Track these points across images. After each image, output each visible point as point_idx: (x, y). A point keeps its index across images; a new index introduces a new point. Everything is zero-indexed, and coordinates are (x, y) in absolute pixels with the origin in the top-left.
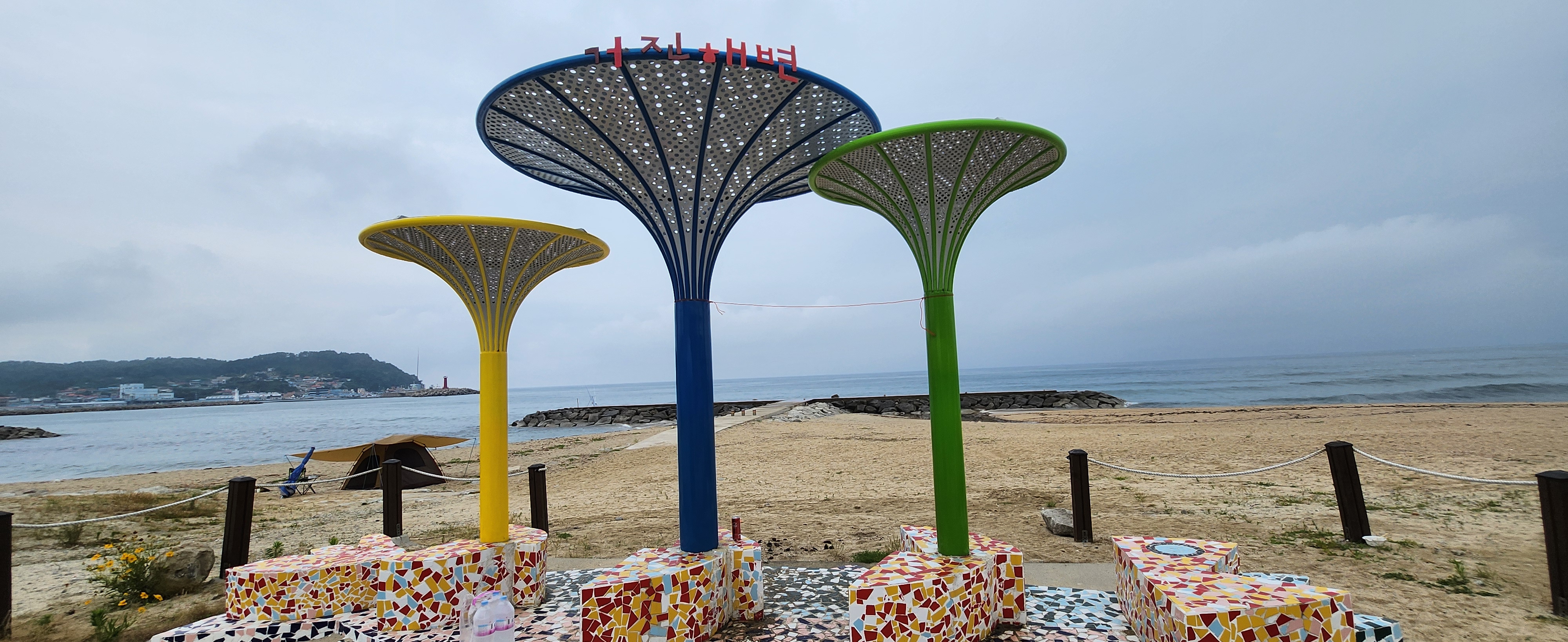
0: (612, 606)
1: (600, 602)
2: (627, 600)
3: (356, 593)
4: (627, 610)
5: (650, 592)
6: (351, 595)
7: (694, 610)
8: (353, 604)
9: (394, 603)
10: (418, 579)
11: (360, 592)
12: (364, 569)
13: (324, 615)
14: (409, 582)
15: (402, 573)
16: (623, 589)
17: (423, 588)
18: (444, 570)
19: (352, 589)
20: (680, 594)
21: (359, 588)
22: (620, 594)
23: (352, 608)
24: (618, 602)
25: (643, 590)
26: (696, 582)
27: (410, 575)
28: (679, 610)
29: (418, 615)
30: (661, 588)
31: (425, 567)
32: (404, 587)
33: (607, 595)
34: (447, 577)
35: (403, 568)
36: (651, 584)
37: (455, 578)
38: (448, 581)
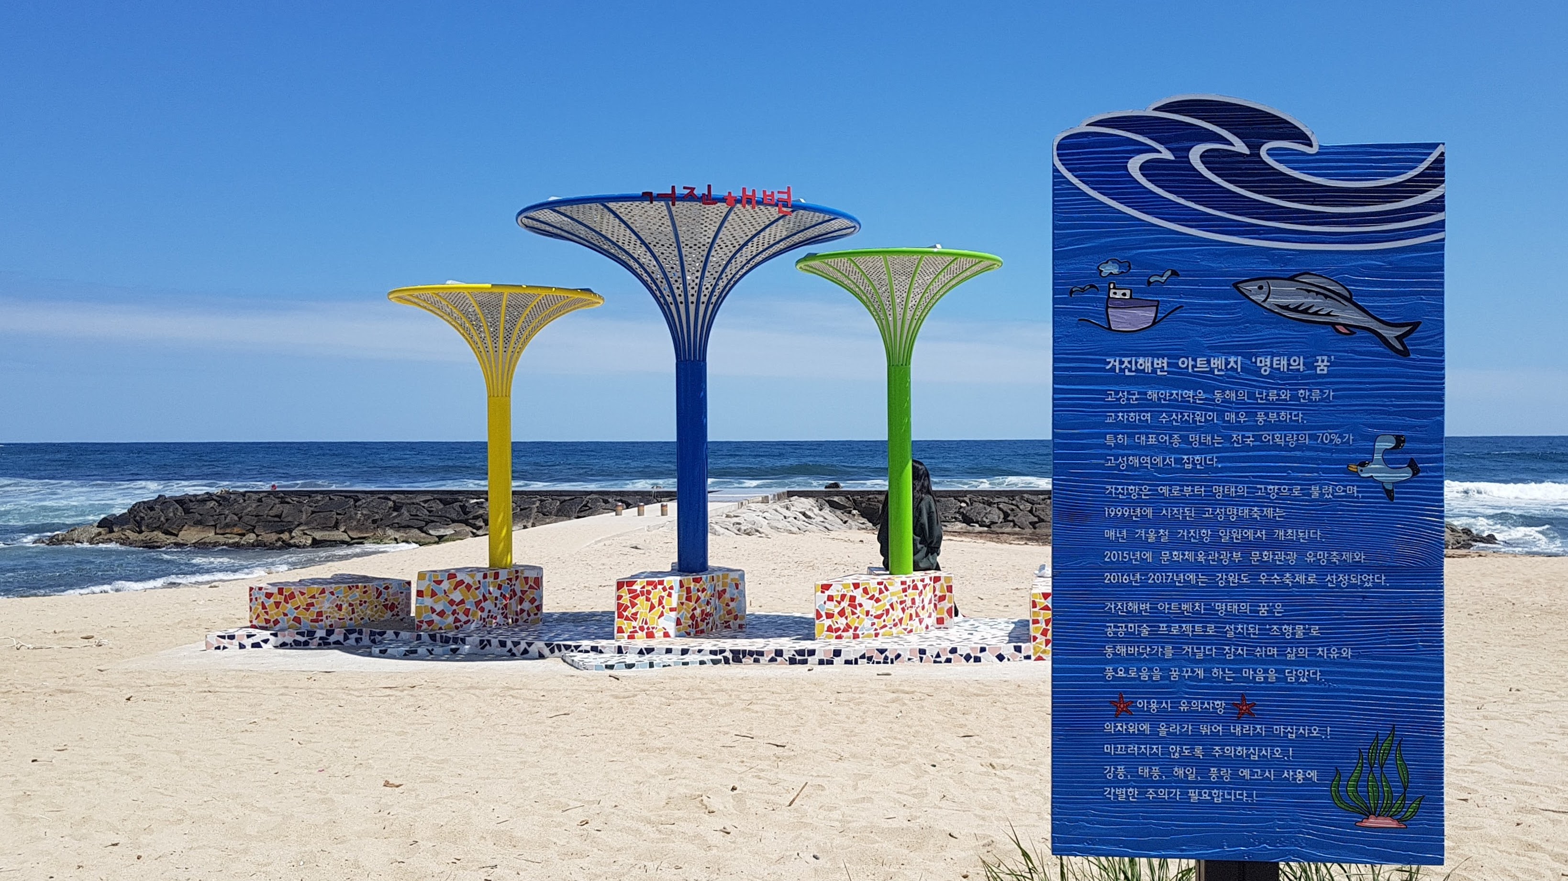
0: (638, 596)
1: (630, 591)
2: (649, 592)
4: (648, 599)
5: (664, 589)
6: (368, 611)
7: (695, 609)
9: (431, 608)
10: (452, 588)
11: (375, 609)
12: (377, 589)
14: (444, 591)
15: (439, 582)
17: (457, 596)
18: (474, 582)
19: (369, 606)
20: (685, 595)
21: (374, 606)
22: (643, 587)
24: (642, 593)
25: (660, 587)
26: (696, 588)
27: (446, 585)
28: (684, 606)
29: (451, 618)
30: (671, 588)
31: (458, 579)
32: (441, 595)
33: (634, 587)
34: (476, 589)
35: (439, 579)
36: (665, 584)
37: (482, 590)
38: (477, 591)
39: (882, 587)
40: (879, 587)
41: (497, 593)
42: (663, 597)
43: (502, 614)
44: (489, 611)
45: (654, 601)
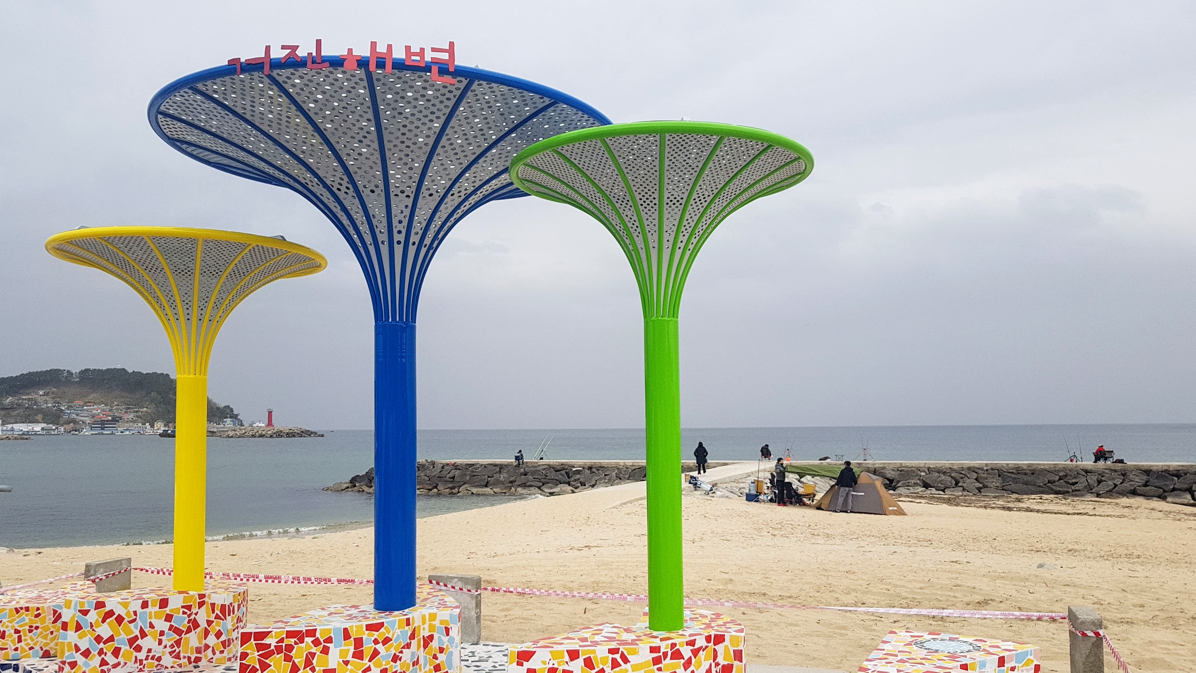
0: (272, 653)
1: (259, 647)
2: (290, 648)
3: (45, 637)
4: (288, 658)
5: (316, 643)
6: (40, 639)
8: (42, 649)
9: (76, 645)
10: (100, 620)
11: (50, 636)
12: (55, 612)
13: (10, 658)
14: (91, 623)
15: (85, 613)
16: (284, 636)
17: (105, 631)
18: (128, 613)
19: (41, 633)
20: (352, 649)
21: (49, 632)
22: (281, 641)
23: (41, 653)
24: (279, 649)
25: (309, 640)
26: (373, 639)
27: (94, 616)
28: (349, 667)
29: (97, 660)
30: (329, 640)
31: (107, 609)
32: (86, 629)
33: (267, 641)
34: (130, 622)
35: (86, 608)
36: (318, 635)
37: (139, 623)
38: (132, 626)
39: (617, 656)
40: (611, 656)
41: (162, 625)
42: (313, 655)
43: (171, 653)
44: (149, 651)
45: (296, 661)
